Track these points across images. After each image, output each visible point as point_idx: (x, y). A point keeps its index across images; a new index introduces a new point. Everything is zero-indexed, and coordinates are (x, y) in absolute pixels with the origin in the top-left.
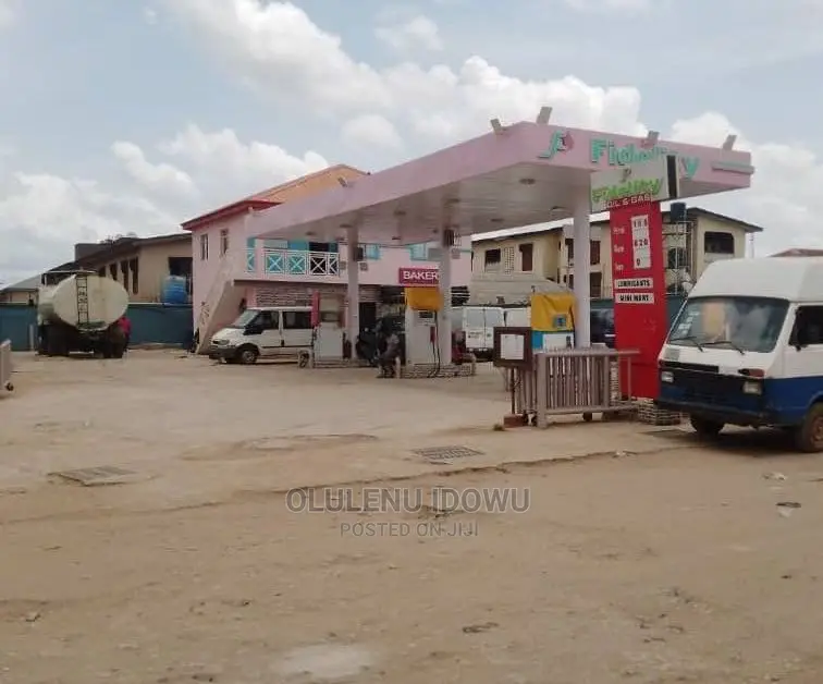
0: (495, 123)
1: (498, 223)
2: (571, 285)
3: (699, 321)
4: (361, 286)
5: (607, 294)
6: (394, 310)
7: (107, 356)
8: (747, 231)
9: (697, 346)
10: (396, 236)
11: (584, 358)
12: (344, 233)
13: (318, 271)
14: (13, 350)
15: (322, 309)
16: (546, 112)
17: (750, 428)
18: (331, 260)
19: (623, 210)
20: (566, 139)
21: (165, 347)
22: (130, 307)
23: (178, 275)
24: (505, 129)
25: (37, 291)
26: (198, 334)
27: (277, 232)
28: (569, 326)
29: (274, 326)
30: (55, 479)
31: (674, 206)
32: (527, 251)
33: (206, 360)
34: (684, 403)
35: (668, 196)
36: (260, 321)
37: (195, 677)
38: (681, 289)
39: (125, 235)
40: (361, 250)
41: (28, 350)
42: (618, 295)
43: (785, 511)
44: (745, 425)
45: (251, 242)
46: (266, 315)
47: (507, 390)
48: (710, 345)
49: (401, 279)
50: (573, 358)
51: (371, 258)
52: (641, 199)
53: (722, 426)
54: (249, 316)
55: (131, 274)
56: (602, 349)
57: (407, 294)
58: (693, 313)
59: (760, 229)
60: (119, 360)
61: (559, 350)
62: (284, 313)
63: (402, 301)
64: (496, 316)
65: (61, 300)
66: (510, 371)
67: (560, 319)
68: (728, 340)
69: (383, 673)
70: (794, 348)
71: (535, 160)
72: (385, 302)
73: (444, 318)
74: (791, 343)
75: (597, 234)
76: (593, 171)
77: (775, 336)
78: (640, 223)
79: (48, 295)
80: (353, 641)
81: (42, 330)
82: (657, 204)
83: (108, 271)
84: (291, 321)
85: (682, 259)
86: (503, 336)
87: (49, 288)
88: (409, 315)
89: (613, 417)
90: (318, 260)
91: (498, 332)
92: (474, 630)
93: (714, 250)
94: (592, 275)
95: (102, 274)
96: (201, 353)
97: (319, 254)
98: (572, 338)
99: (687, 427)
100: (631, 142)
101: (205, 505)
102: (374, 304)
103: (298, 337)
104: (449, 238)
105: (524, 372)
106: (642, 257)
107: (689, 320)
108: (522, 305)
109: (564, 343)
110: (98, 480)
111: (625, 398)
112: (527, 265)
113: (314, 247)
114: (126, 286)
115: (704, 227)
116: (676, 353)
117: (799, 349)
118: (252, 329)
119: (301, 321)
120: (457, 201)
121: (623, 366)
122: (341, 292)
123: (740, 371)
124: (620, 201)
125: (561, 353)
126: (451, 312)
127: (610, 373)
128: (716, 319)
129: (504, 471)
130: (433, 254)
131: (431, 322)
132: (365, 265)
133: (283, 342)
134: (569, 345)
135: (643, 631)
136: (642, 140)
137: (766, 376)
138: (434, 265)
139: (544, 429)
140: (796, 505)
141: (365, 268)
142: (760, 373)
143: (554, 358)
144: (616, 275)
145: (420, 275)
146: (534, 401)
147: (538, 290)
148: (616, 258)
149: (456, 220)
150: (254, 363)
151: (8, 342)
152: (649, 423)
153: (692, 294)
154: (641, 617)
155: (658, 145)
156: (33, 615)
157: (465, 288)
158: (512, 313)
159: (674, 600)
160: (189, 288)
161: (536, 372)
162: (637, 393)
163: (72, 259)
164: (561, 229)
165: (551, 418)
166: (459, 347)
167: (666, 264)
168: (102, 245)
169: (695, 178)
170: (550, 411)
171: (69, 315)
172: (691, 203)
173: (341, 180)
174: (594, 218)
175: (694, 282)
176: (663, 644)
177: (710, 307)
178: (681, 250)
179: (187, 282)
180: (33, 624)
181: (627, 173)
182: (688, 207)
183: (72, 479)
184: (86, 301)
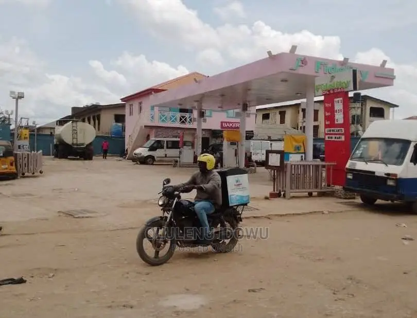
0: (269, 53)
1: (269, 101)
2: (304, 132)
3: (366, 149)
4: (203, 130)
5: (321, 135)
6: (218, 141)
7: (85, 159)
8: (391, 107)
9: (365, 161)
10: (220, 106)
11: (309, 166)
12: (196, 104)
13: (183, 122)
14: (44, 155)
15: (185, 140)
16: (294, 48)
17: (390, 202)
18: (190, 117)
19: (331, 96)
20: (304, 61)
21: (112, 156)
22: (97, 137)
23: (119, 122)
24: (275, 56)
25: (54, 128)
26: (127, 150)
27: (165, 103)
28: (302, 150)
29: (162, 147)
30: (61, 214)
31: (355, 94)
32: (283, 114)
33: (131, 162)
34: (358, 189)
35: (352, 89)
36: (155, 145)
37: (124, 306)
38: (357, 134)
39: (94, 104)
40: (204, 112)
41: (50, 155)
42: (327, 136)
43: (406, 242)
44: (388, 200)
45: (153, 108)
46: (159, 142)
47: (271, 180)
48: (371, 161)
49: (222, 127)
50: (304, 166)
51: (208, 116)
52: (339, 90)
53: (376, 201)
54: (151, 142)
55: (97, 121)
56: (318, 162)
57: (225, 134)
58: (363, 145)
59: (397, 106)
60: (91, 161)
61: (297, 162)
62: (167, 142)
63: (222, 137)
64: (267, 145)
65: (65, 133)
66: (273, 171)
67: (298, 147)
68: (380, 159)
69: (210, 308)
70: (412, 164)
71: (288, 71)
72: (214, 137)
73: (242, 145)
74: (411, 161)
75: (317, 106)
76: (316, 76)
77: (403, 158)
78: (338, 102)
79: (59, 130)
80: (196, 293)
81: (56, 146)
82: (347, 93)
83: (86, 120)
84: (169, 146)
85: (358, 120)
86: (270, 154)
87: (59, 127)
88: (225, 143)
89: (322, 195)
90: (183, 117)
91: (268, 152)
92: (254, 291)
93: (374, 116)
94: (314, 126)
95: (84, 121)
96: (128, 159)
97: (183, 114)
98: (304, 156)
99: (359, 200)
100: (335, 63)
101: (129, 228)
102: (208, 138)
103: (173, 152)
104: (245, 107)
105: (280, 171)
106: (339, 118)
107: (361, 149)
108: (280, 140)
109: (299, 159)
110: (81, 215)
111: (329, 185)
112: (282, 121)
113: (182, 111)
114: (95, 127)
115: (369, 105)
116: (354, 164)
117: (415, 164)
118: (152, 148)
119: (175, 145)
120: (249, 90)
121: (328, 170)
122: (193, 132)
123: (385, 174)
124: (329, 91)
125: (298, 163)
126: (245, 143)
127: (322, 173)
128: (375, 149)
129: (269, 218)
130: (238, 115)
131: (235, 147)
132: (206, 119)
133: (166, 155)
134: (302, 159)
135: (334, 295)
136: (340, 62)
137: (398, 177)
138: (238, 120)
139: (289, 199)
140: (411, 239)
141: (205, 121)
142: (395, 175)
143: (295, 165)
144: (326, 126)
145: (231, 125)
146: (284, 186)
147: (288, 133)
148: (326, 118)
149: (248, 99)
150: (152, 164)
151: (41, 151)
152: (340, 198)
153: (363, 137)
154: (333, 289)
155: (349, 65)
156: (51, 275)
157: (252, 131)
158: (274, 144)
159: (350, 282)
160: (124, 129)
161: (286, 172)
162: (335, 184)
163: (70, 114)
164: (300, 104)
165: (292, 194)
166: (248, 159)
167: (351, 122)
168: (84, 108)
169: (366, 80)
170: (292, 191)
171: (68, 140)
172: (363, 93)
173: (195, 80)
174: (316, 99)
175: (364, 131)
176: (344, 302)
177: (372, 143)
178: (358, 116)
179: (123, 126)
180: (51, 279)
181: (333, 77)
182: (362, 95)
183: (69, 214)
184: (76, 133)
